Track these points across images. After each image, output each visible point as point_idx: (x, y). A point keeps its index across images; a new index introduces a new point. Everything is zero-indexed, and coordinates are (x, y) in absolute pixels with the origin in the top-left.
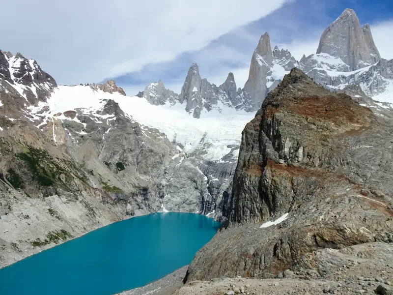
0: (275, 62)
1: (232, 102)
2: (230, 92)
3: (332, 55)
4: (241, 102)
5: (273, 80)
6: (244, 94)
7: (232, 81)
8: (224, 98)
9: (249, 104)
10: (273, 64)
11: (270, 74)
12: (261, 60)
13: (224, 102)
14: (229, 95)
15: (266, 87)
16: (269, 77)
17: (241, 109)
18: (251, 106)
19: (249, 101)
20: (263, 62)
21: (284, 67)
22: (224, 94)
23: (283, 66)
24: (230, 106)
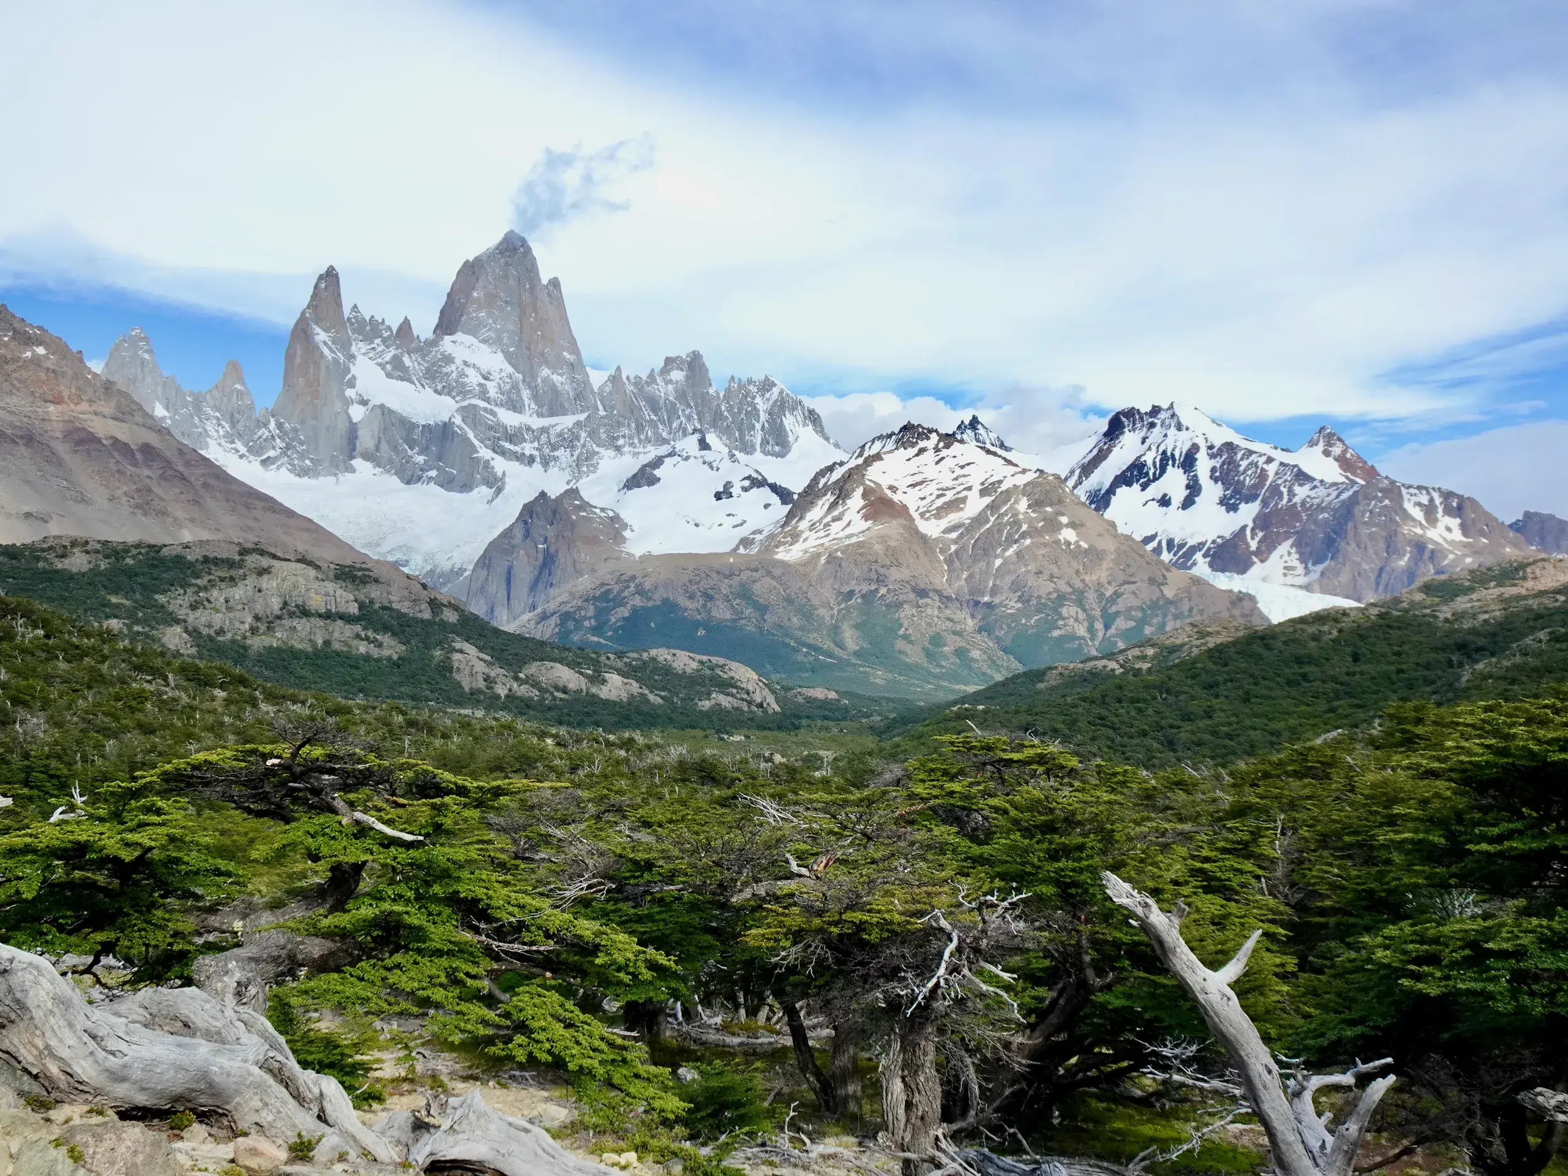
0: (359, 348)
1: (246, 445)
2: (237, 416)
3: (484, 341)
4: (274, 448)
5: (364, 403)
6: (280, 426)
7: (238, 386)
8: (221, 433)
9: (302, 456)
10: (353, 357)
11: (352, 384)
12: (325, 343)
13: (223, 442)
14: (233, 425)
15: (349, 418)
16: (350, 393)
17: (278, 468)
18: (308, 462)
19: (300, 448)
20: (331, 350)
21: (382, 366)
22: (218, 419)
23: (379, 365)
24: (241, 457)
